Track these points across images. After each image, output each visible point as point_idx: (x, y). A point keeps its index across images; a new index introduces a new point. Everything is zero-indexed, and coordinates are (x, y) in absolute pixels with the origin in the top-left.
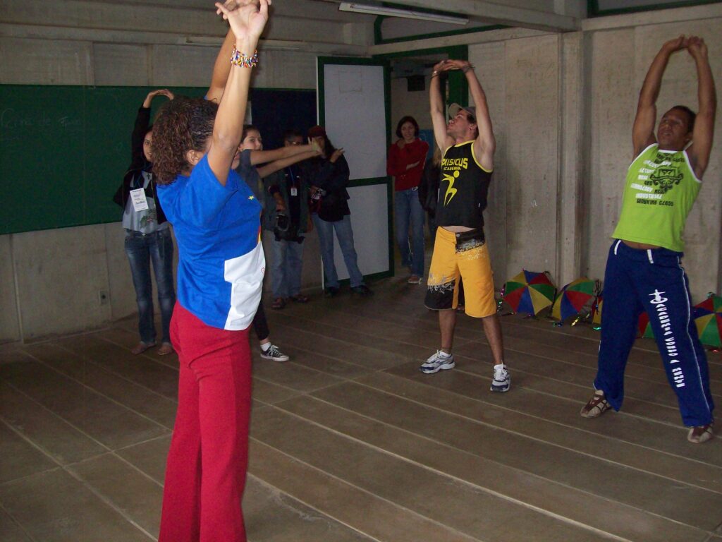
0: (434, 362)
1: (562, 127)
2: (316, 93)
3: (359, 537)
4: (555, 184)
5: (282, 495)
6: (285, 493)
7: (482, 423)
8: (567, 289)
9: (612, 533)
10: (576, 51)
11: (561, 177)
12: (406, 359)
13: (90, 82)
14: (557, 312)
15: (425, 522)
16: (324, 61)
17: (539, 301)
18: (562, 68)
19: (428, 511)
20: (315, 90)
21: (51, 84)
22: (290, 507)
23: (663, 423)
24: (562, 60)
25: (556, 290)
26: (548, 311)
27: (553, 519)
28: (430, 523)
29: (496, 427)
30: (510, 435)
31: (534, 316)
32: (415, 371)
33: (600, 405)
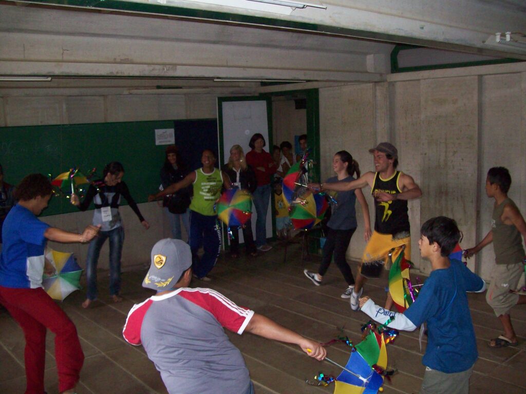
2: (217, 121)
10: (383, 95)
18: (376, 106)
20: (216, 119)
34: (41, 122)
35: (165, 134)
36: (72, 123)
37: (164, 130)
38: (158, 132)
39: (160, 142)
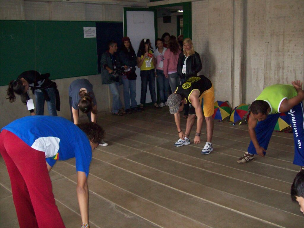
0: (181, 141)
1: (234, 38)
2: (123, 23)
3: (153, 226)
4: (230, 63)
5: (116, 206)
6: (117, 205)
7: (203, 169)
8: (236, 109)
9: (268, 221)
10: (240, 4)
11: (233, 59)
12: (168, 141)
13: (23, 19)
14: (232, 119)
15: (183, 217)
16: (126, 9)
17: (224, 114)
18: (234, 12)
19: (183, 212)
20: (123, 22)
21: (5, 19)
22: (120, 212)
23: (284, 168)
24: (234, 8)
25: (231, 109)
26: (228, 118)
27: (240, 215)
28: (185, 218)
29: (210, 172)
30: (217, 175)
31: (222, 121)
32: (172, 146)
33: (246, 158)
34: (6, 18)
35: (90, 31)
36: (27, 20)
37: (89, 28)
38: (86, 29)
39: (87, 36)
